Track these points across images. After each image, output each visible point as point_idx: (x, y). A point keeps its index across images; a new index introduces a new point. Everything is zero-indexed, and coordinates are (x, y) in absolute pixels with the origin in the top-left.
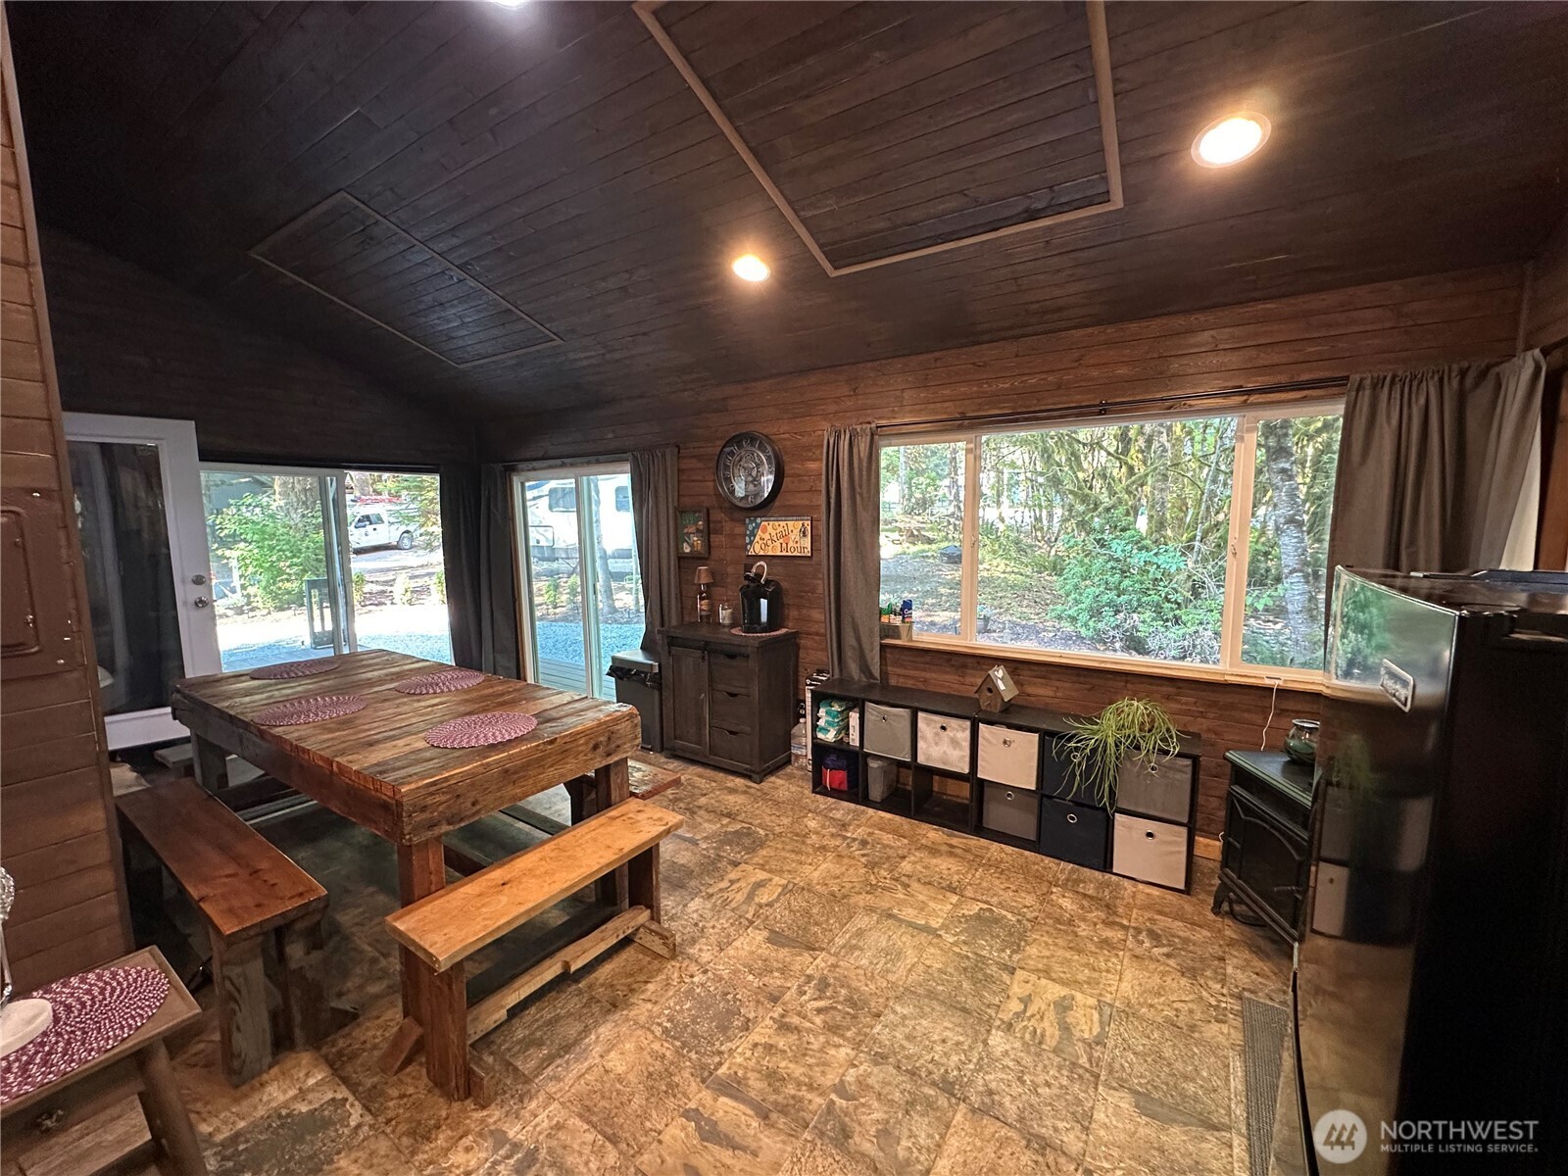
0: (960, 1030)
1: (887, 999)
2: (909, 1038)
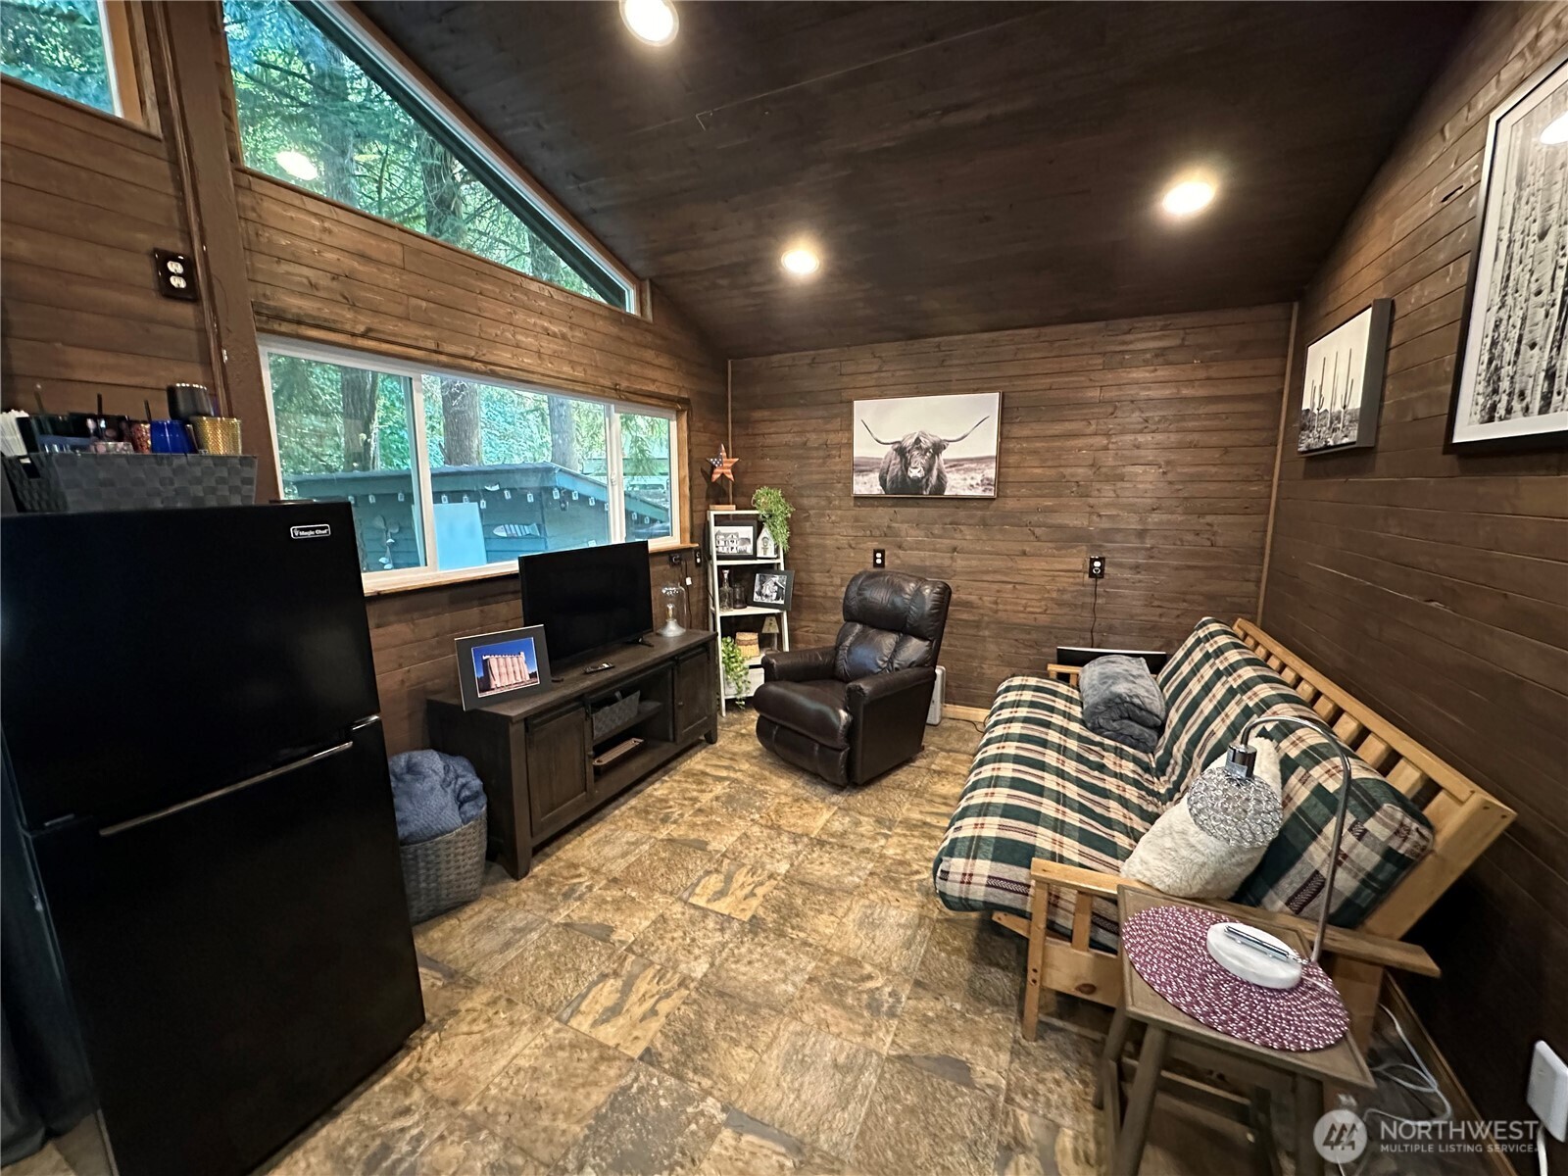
0: (732, 974)
1: (801, 997)
2: (783, 962)
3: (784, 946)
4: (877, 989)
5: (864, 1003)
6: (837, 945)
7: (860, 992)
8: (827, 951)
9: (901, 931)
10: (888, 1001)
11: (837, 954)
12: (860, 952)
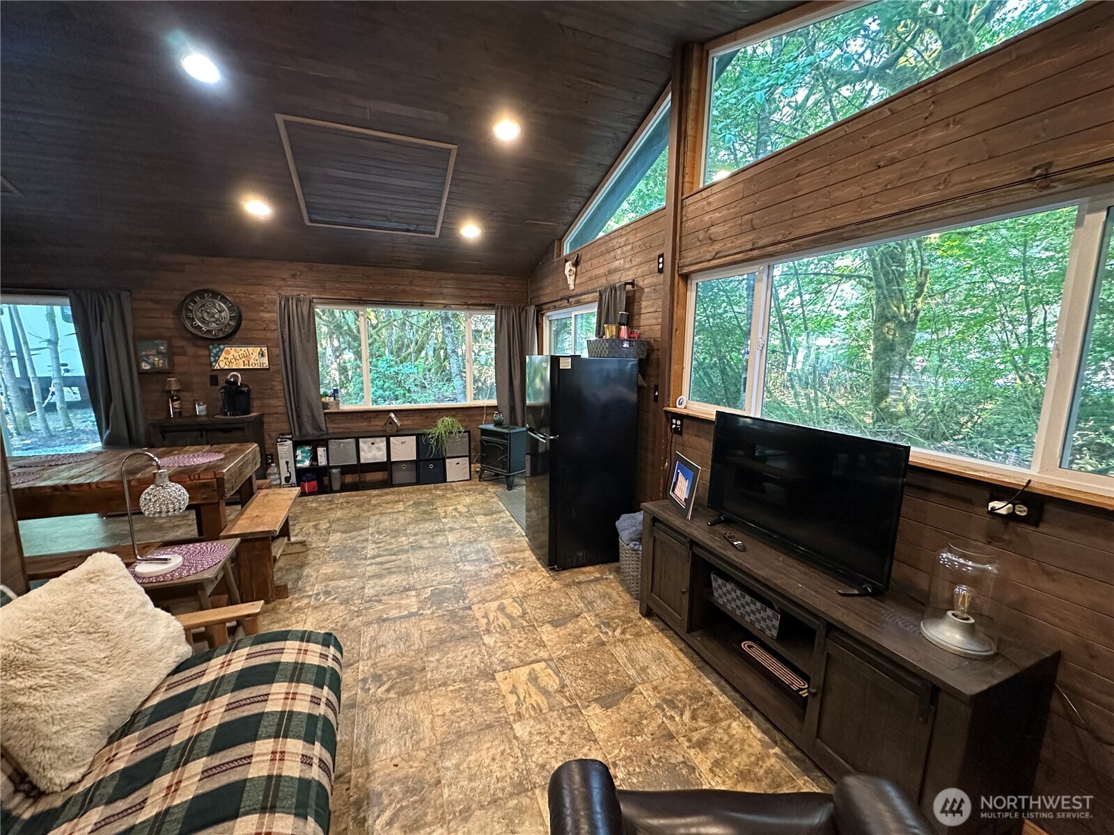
3: (456, 675)
4: (379, 687)
5: (384, 676)
6: (423, 696)
7: (389, 680)
8: (426, 689)
9: (380, 737)
10: (370, 684)
11: (417, 692)
12: (403, 701)
